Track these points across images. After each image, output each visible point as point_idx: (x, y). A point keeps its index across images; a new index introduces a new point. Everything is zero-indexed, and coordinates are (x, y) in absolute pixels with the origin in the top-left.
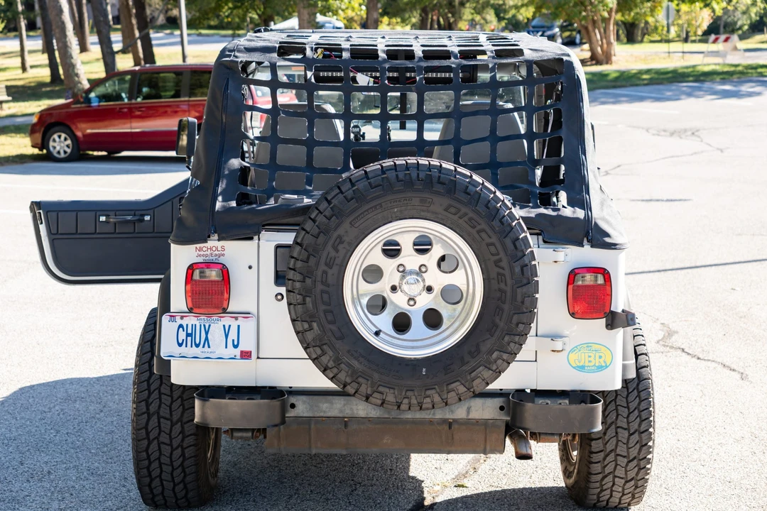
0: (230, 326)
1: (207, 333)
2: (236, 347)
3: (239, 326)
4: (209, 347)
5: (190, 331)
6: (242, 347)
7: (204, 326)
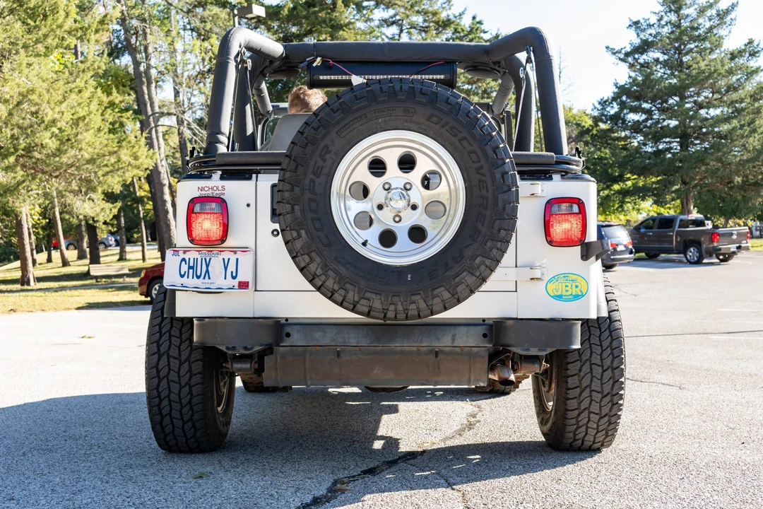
0: (229, 259)
1: (207, 266)
2: (234, 278)
3: (237, 259)
4: (209, 278)
5: (191, 264)
6: (241, 278)
7: (205, 259)
